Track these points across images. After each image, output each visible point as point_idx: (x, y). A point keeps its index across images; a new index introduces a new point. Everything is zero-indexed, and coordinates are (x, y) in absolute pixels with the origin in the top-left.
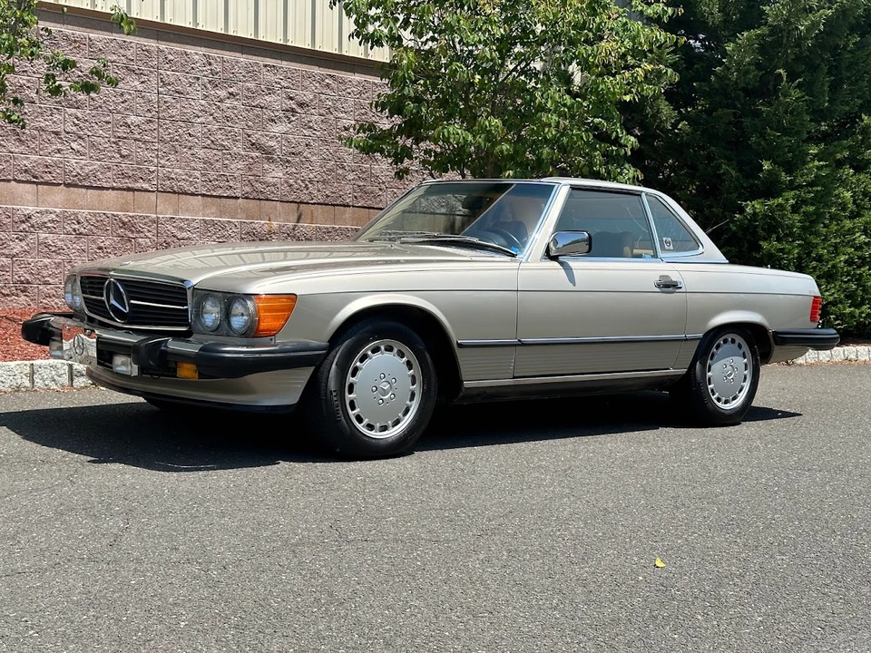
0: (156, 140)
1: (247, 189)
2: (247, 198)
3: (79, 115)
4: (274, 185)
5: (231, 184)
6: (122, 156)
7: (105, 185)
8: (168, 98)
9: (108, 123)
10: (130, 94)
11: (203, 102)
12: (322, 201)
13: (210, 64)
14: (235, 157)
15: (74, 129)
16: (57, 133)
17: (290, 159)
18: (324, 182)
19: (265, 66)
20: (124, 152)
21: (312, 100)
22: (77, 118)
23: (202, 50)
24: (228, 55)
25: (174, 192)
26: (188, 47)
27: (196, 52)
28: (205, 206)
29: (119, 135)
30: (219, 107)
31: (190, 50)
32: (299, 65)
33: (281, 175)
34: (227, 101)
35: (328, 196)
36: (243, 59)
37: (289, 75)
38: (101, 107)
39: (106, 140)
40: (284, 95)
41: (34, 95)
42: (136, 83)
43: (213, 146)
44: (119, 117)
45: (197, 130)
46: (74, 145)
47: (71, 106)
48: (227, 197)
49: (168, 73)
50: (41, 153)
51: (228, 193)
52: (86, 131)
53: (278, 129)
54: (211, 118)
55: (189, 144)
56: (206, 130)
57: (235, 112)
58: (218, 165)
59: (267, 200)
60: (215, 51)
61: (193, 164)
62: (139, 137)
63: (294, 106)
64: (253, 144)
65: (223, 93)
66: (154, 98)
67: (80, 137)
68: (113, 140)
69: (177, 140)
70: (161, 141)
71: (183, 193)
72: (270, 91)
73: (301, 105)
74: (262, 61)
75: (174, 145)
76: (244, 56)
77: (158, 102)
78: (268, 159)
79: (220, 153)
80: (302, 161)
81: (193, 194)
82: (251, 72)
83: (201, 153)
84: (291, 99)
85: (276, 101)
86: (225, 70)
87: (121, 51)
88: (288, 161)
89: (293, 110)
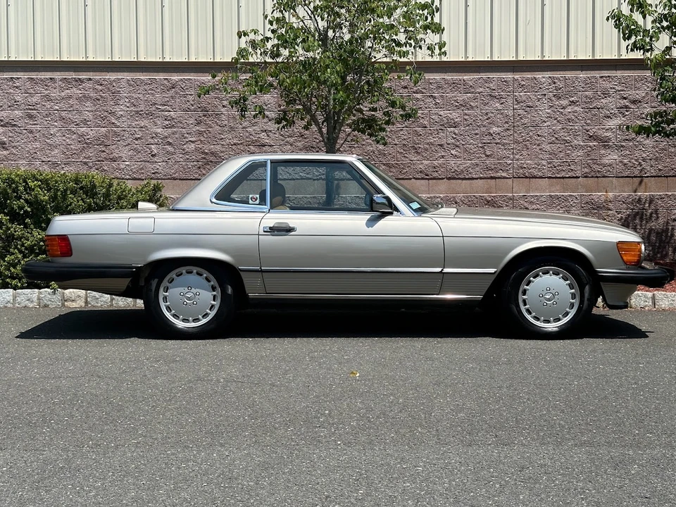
0: (512, 142)
1: (586, 170)
2: (586, 177)
3: (456, 131)
4: (610, 165)
5: (572, 167)
6: (487, 156)
7: (474, 176)
8: (521, 112)
9: (476, 134)
10: (492, 113)
11: (549, 111)
12: (654, 174)
13: (555, 83)
14: (576, 147)
15: (453, 141)
16: (441, 145)
17: (624, 144)
18: (656, 159)
19: (602, 77)
20: (488, 153)
21: (644, 97)
22: (455, 133)
23: (548, 74)
24: (569, 74)
25: (526, 177)
26: (537, 73)
27: (543, 76)
28: (551, 185)
29: (484, 141)
30: (562, 113)
31: (539, 75)
32: (632, 71)
33: (616, 157)
34: (570, 107)
35: (660, 170)
36: (582, 75)
37: (623, 81)
38: (471, 124)
39: (475, 146)
40: (618, 97)
41: (426, 122)
42: (498, 104)
43: (557, 142)
44: (483, 129)
45: (544, 131)
46: (453, 152)
47: (451, 127)
48: (569, 177)
49: (521, 94)
50: (431, 159)
51: (570, 174)
52: (461, 141)
53: (613, 123)
54: (555, 121)
55: (538, 142)
56: (551, 131)
57: (576, 114)
58: (562, 155)
59: (604, 177)
60: (559, 73)
61: (541, 156)
62: (499, 141)
63: (627, 104)
64: (591, 137)
65: (565, 102)
66: (510, 113)
67: (457, 146)
68: (480, 145)
69: (528, 140)
70: (517, 142)
71: (533, 178)
72: (606, 94)
73: (634, 102)
74: (597, 74)
75: (525, 144)
76: (583, 72)
77: (514, 115)
78: (605, 146)
79: (563, 146)
80: (635, 145)
81: (541, 177)
82: (589, 84)
83: (548, 147)
84: (625, 98)
85: (611, 103)
86: (566, 85)
87: (486, 85)
88: (622, 146)
89: (626, 107)
